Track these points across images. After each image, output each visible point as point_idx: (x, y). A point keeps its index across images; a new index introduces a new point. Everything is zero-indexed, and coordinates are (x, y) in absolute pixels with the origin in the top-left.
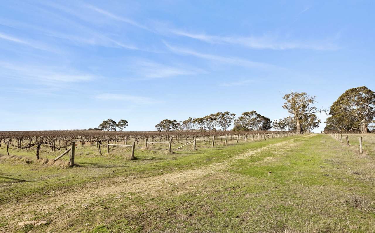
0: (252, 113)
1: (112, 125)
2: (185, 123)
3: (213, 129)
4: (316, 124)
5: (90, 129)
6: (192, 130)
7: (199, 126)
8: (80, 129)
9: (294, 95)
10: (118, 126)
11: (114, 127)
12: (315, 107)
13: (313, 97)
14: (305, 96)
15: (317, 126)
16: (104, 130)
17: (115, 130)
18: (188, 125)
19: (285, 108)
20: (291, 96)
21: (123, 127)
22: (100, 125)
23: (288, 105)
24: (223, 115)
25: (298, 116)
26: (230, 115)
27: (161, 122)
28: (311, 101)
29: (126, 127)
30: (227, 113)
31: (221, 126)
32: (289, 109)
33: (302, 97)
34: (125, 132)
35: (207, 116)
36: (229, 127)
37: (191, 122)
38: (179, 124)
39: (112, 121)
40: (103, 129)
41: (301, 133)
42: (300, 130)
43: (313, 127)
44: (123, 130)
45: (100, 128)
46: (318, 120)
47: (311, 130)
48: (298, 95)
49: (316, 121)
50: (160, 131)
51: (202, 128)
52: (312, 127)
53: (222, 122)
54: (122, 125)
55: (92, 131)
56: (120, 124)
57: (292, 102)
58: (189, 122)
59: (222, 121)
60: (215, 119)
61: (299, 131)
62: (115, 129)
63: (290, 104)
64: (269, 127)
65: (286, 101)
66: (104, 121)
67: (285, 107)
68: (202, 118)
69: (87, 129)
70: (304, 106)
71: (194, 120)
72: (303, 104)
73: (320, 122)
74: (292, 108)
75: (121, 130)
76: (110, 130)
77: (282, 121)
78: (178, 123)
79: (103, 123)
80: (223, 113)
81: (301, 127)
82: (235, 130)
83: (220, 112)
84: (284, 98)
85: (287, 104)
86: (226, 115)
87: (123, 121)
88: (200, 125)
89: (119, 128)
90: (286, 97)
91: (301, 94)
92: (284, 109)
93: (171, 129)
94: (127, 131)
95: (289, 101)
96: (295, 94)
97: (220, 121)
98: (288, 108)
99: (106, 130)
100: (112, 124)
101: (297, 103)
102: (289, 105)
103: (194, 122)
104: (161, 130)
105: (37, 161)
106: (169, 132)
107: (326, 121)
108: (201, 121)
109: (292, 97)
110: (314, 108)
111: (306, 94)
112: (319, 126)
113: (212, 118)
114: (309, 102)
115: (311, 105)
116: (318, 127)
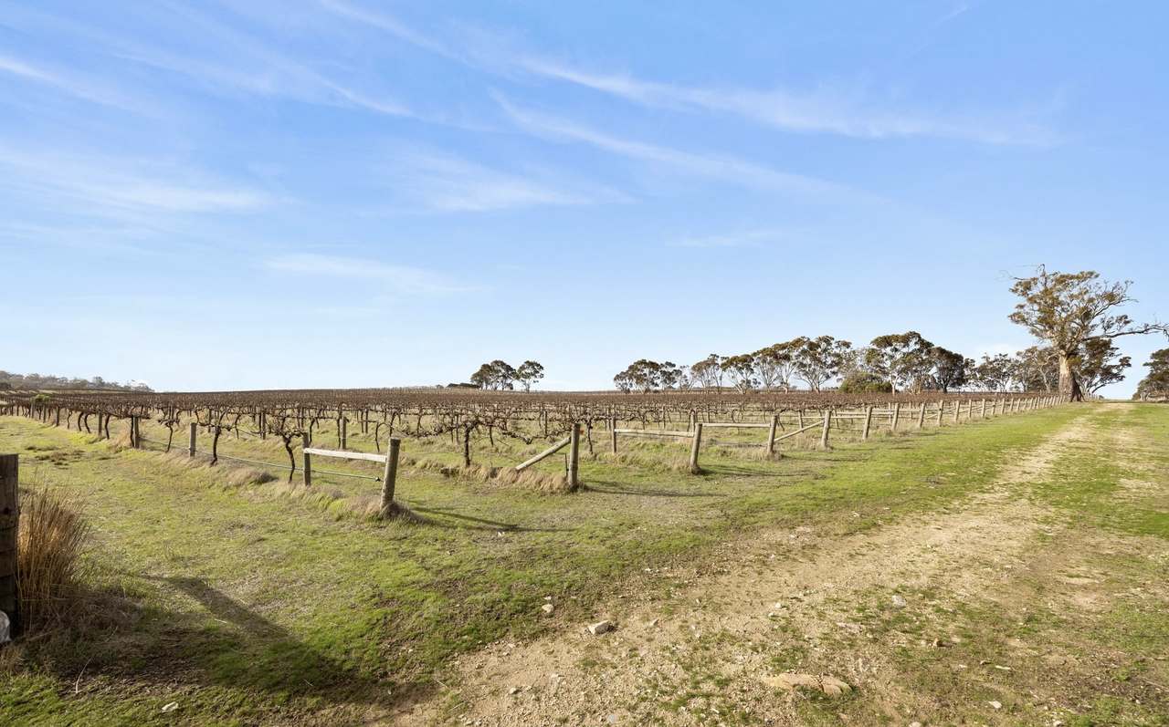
0: (906, 340)
1: (504, 376)
2: (699, 368)
3: (779, 384)
4: (1115, 371)
5: (451, 385)
6: (718, 388)
7: (740, 378)
8: (427, 385)
9: (1049, 280)
10: (518, 378)
11: (509, 381)
12: (1126, 317)
13: (1124, 286)
14: (1092, 282)
15: (1116, 376)
16: (484, 387)
17: (512, 388)
18: (706, 376)
19: (1017, 322)
20: (1039, 284)
21: (530, 381)
22: (475, 375)
23: (1027, 313)
24: (813, 346)
25: (1063, 347)
26: (834, 345)
27: (631, 367)
28: (1111, 298)
29: (539, 379)
30: (827, 340)
31: (804, 377)
32: (1032, 325)
33: (1082, 285)
34: (536, 392)
35: (764, 350)
36: (829, 381)
37: (716, 367)
38: (678, 372)
39: (503, 364)
40: (481, 386)
41: (1075, 398)
42: (1070, 390)
43: (1102, 380)
44: (530, 389)
45: (475, 383)
46: (1121, 357)
47: (1093, 388)
48: (1063, 280)
49: (1114, 361)
50: (629, 391)
51: (748, 382)
52: (1097, 379)
53: (810, 365)
54: (527, 376)
55: (458, 391)
56: (523, 372)
57: (1046, 303)
58: (709, 365)
59: (808, 361)
60: (787, 358)
61: (1066, 393)
62: (510, 386)
63: (1036, 307)
64: (957, 379)
65: (1023, 300)
66: (484, 366)
67: (1018, 318)
68: (748, 356)
69: (445, 385)
70: (1087, 315)
71: (725, 361)
72: (1086, 308)
73: (1129, 365)
74: (1042, 321)
75: (525, 387)
76: (500, 388)
77: (991, 363)
78: (676, 368)
79: (481, 370)
80: (813, 340)
81: (1074, 379)
82: (847, 389)
83: (803, 337)
84: (1015, 291)
85: (1026, 309)
86: (823, 345)
87: (530, 364)
88: (742, 373)
89: (521, 383)
90: (1020, 288)
91: (1078, 277)
92: (1014, 325)
93: (657, 385)
94: (539, 390)
95: (1032, 300)
96: (1052, 277)
97: (801, 364)
98: (1029, 322)
99: (489, 388)
100: (503, 371)
101: (1060, 303)
102: (1034, 313)
103: (724, 367)
104: (631, 389)
105: (468, 470)
106: (652, 393)
107: (1152, 361)
108: (744, 362)
109: (1042, 289)
110: (1121, 319)
111: (1097, 276)
112: (1123, 377)
113: (776, 355)
114: (1107, 302)
115: (1114, 312)
116: (1121, 380)
